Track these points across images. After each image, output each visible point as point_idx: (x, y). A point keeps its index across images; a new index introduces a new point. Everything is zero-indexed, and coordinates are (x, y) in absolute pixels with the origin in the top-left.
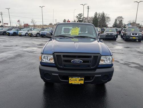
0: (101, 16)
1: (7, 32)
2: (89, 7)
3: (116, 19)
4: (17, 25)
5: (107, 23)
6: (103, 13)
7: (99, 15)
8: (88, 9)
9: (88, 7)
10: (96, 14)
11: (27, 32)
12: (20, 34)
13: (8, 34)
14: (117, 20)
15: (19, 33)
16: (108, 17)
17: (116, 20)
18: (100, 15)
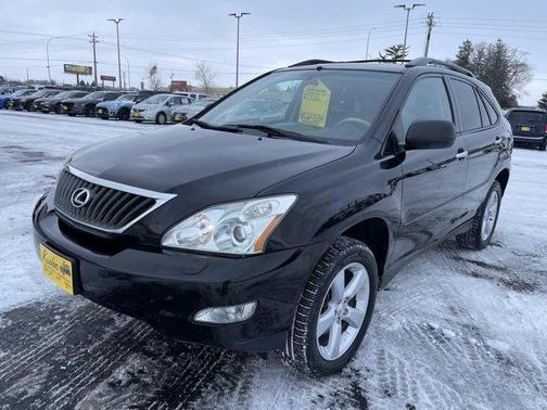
0: (488, 60)
1: (98, 105)
2: (434, 20)
4: (142, 84)
5: (515, 91)
6: (500, 47)
7: (481, 54)
8: (430, 25)
9: (430, 17)
10: (467, 47)
11: (165, 109)
12: (136, 115)
15: (135, 110)
16: (522, 65)
18: (486, 52)
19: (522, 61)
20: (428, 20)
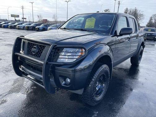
0: (133, 13)
1: (36, 27)
3: (151, 17)
6: (136, 10)
7: (130, 12)
10: (127, 10)
13: (37, 29)
14: (153, 19)
16: (142, 15)
17: (151, 19)
18: (132, 11)
19: (142, 13)
20: (118, 3)
